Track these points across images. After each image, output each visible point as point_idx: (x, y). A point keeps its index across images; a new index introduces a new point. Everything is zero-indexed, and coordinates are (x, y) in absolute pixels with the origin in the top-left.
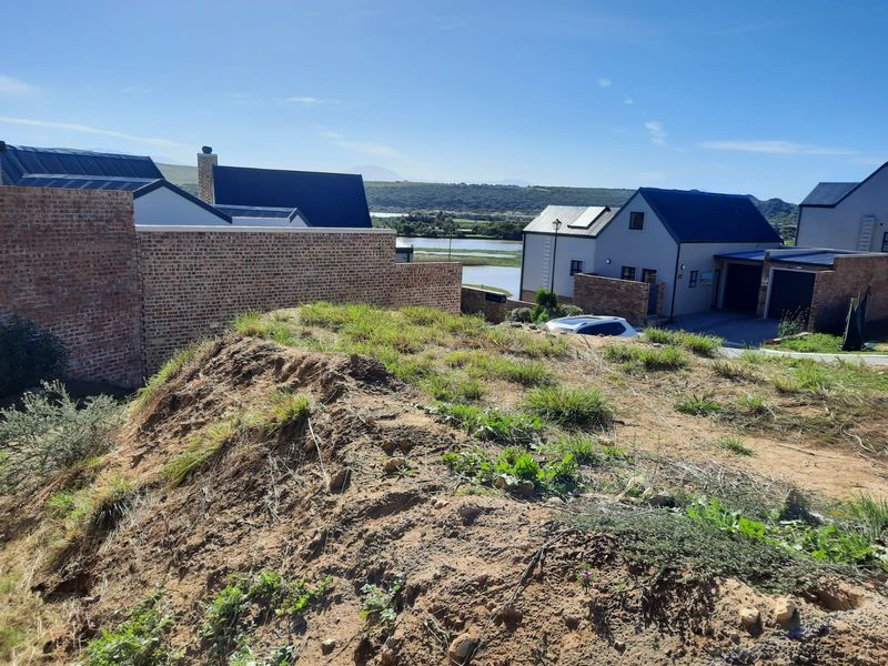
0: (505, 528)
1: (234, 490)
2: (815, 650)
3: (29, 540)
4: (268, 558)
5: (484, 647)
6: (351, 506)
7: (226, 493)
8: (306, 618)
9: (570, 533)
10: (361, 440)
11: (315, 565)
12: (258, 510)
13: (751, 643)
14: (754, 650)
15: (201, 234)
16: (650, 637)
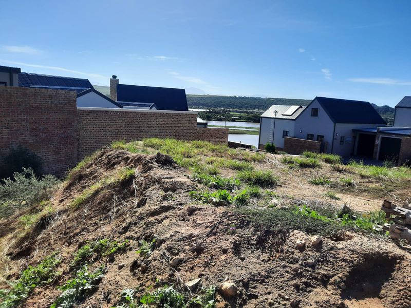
0: (205, 215)
1: (97, 210)
2: (326, 256)
3: (10, 236)
4: (105, 235)
5: (185, 262)
6: (144, 212)
7: (94, 211)
8: (115, 257)
9: (232, 216)
10: (154, 187)
11: (123, 236)
12: (106, 218)
13: (299, 254)
14: (299, 257)
15: (107, 112)
16: (257, 255)
